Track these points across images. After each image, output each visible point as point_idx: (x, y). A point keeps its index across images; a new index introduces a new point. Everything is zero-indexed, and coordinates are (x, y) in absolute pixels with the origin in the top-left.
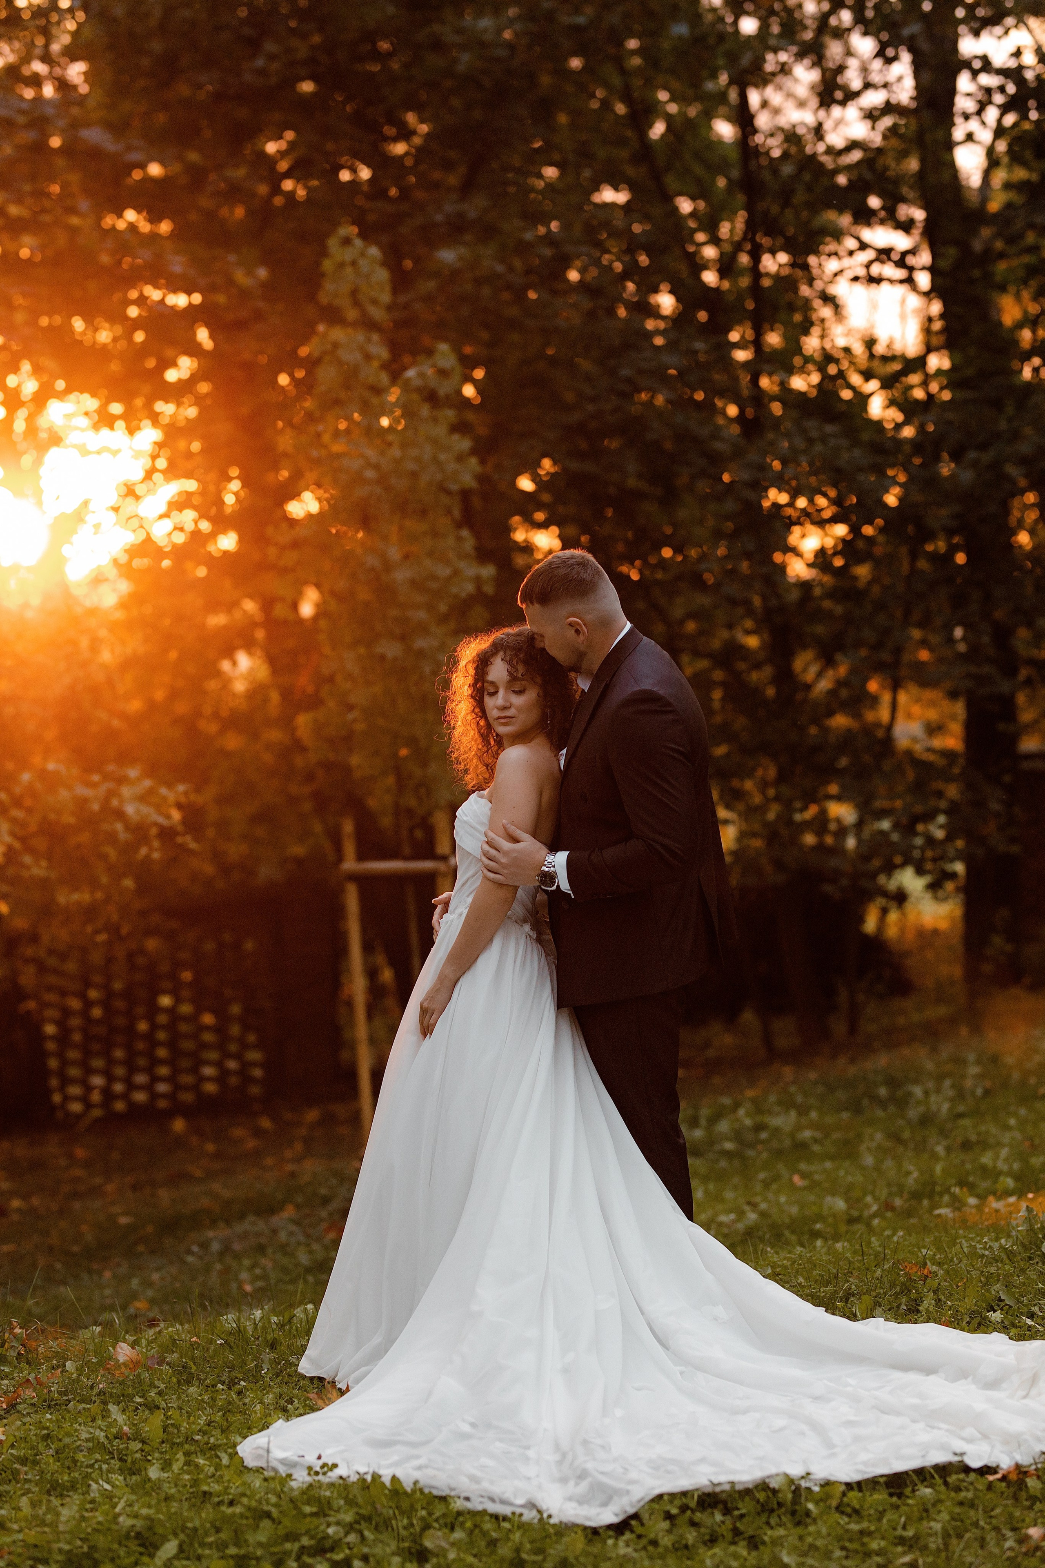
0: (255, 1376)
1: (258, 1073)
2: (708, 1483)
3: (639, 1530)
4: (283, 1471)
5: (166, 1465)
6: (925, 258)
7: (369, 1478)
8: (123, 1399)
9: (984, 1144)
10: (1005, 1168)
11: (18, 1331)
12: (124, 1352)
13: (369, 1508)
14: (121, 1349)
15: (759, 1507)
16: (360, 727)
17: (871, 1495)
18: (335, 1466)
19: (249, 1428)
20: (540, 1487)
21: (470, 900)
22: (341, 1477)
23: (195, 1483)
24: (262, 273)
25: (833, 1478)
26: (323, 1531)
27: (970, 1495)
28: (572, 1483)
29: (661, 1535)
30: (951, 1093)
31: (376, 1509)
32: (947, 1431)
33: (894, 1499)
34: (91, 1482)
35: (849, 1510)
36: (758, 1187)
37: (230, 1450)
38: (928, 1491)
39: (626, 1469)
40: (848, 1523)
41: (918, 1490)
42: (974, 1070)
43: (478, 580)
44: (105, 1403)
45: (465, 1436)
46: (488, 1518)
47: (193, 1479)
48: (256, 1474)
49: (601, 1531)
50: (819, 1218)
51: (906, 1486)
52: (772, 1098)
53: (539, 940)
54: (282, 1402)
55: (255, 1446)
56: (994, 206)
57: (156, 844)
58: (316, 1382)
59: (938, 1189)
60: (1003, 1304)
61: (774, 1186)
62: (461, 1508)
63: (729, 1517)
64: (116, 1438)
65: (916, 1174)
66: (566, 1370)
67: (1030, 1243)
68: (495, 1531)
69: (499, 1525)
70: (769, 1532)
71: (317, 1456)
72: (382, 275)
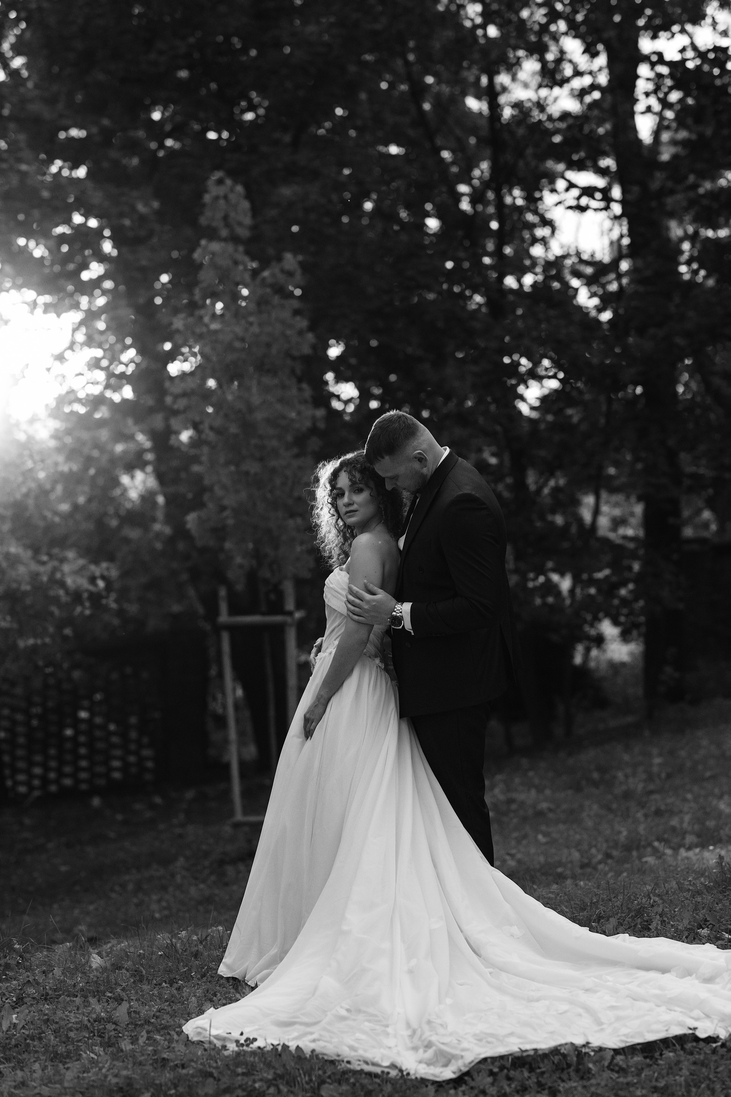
0: (187, 977)
1: (150, 764)
2: (518, 1050)
3: (472, 1084)
4: (219, 1044)
5: (134, 1040)
6: (616, 192)
7: (280, 1048)
8: (98, 994)
9: (672, 813)
10: (690, 828)
11: (17, 946)
12: (96, 961)
13: (282, 1069)
14: (94, 958)
15: (554, 1067)
16: (230, 522)
17: (632, 1058)
18: (255, 1040)
19: (189, 1014)
20: (398, 1053)
21: (337, 642)
22: (259, 1048)
23: (155, 1052)
24: (156, 204)
25: (604, 1046)
26: (251, 1086)
27: (702, 1057)
28: (421, 1051)
29: (487, 1087)
30: (644, 776)
31: (287, 1069)
32: (681, 1012)
33: (648, 1060)
34: (81, 1053)
35: (617, 1068)
36: (513, 843)
37: (177, 1029)
38: (671, 1054)
39: (459, 1041)
40: (618, 1078)
41: (664, 1054)
42: (657, 760)
43: (314, 418)
44: (86, 997)
45: (343, 1019)
46: (364, 1076)
47: (153, 1049)
48: (198, 1046)
49: (444, 1084)
50: (560, 864)
51: (656, 1052)
52: (517, 780)
53: (386, 670)
54: (210, 996)
55: (195, 1026)
56: (665, 156)
57: (87, 604)
58: (231, 981)
59: (643, 843)
60: (708, 923)
61: (524, 842)
62: (345, 1069)
63: (533, 1074)
64: (95, 1021)
65: (625, 833)
66: (411, 972)
67: (722, 881)
68: (370, 1084)
69: (372, 1080)
70: (562, 1085)
71: (240, 1033)
72: (246, 205)
